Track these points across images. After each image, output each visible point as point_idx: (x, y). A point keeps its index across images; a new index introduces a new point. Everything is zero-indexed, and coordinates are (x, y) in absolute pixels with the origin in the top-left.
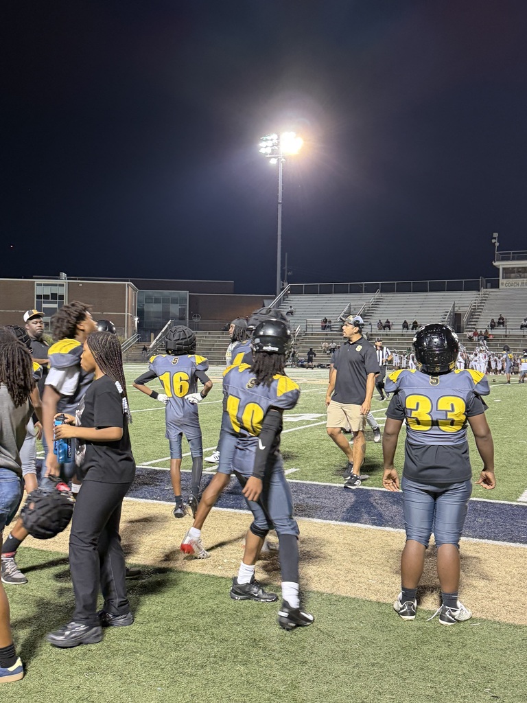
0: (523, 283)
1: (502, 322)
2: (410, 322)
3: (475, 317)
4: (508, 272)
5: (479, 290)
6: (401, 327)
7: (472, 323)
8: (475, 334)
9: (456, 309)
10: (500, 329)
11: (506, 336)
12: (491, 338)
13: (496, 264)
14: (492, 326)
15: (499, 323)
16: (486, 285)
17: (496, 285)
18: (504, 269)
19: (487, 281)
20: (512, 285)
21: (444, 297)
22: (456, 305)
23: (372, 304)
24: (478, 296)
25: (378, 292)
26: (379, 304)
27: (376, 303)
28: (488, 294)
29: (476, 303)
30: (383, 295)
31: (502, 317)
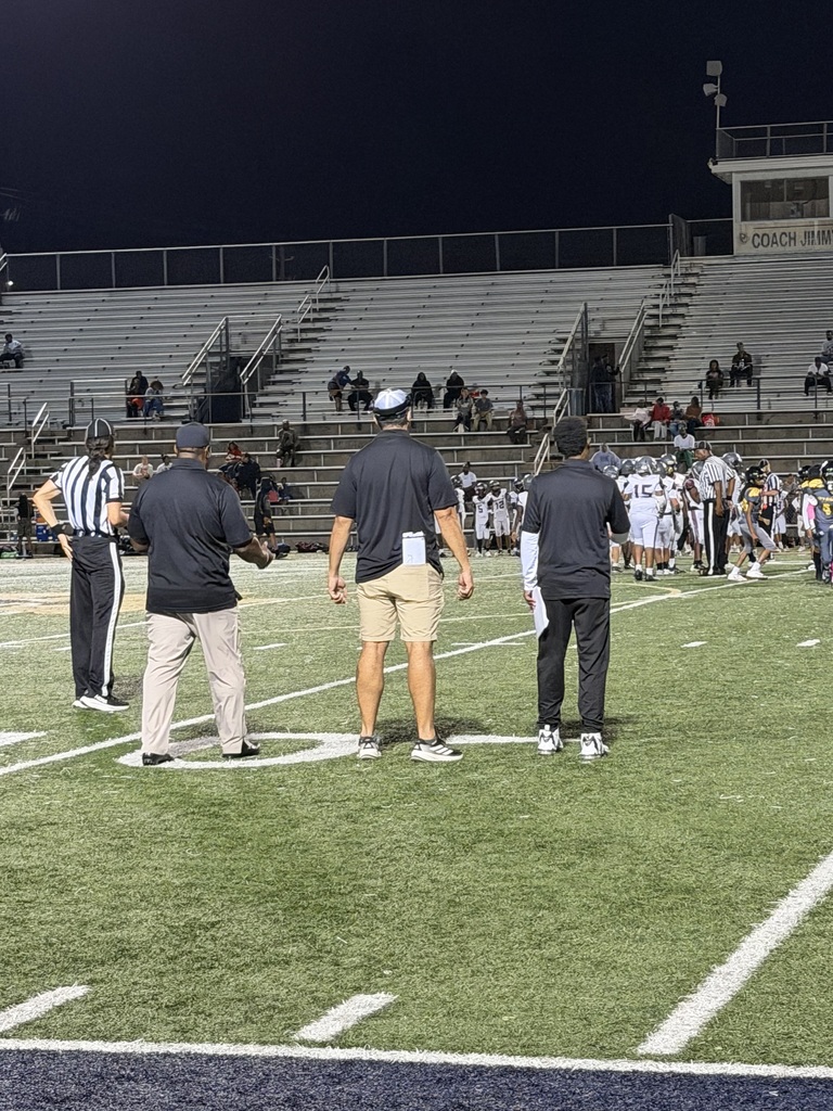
0: (809, 235)
1: (744, 370)
2: (437, 379)
3: (657, 354)
4: (762, 198)
5: (666, 263)
7: (648, 376)
8: (659, 413)
9: (593, 328)
10: (738, 393)
11: (759, 416)
13: (719, 168)
14: (714, 385)
15: (736, 374)
16: (691, 245)
17: (721, 243)
18: (745, 185)
19: (695, 231)
20: (773, 243)
21: (550, 287)
22: (591, 316)
23: (305, 321)
24: (664, 281)
25: (323, 277)
26: (327, 320)
27: (316, 316)
28: (696, 275)
29: (657, 306)
30: (343, 286)
31: (745, 353)
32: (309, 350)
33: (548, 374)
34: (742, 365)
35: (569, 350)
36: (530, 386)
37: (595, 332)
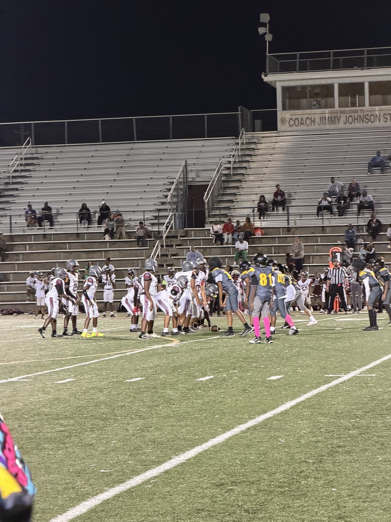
0: (323, 119)
2: (94, 207)
5: (236, 135)
7: (223, 205)
8: (228, 228)
9: (191, 175)
10: (278, 215)
12: (258, 234)
13: (268, 79)
15: (275, 204)
16: (254, 124)
17: (270, 124)
20: (301, 124)
21: (167, 151)
23: (15, 171)
24: (234, 147)
25: (28, 144)
26: (29, 170)
27: (22, 168)
28: (255, 143)
29: (230, 162)
30: (40, 150)
31: (281, 191)
32: (17, 189)
33: (163, 203)
34: (279, 198)
35: (175, 189)
36: (151, 211)
37: (193, 178)
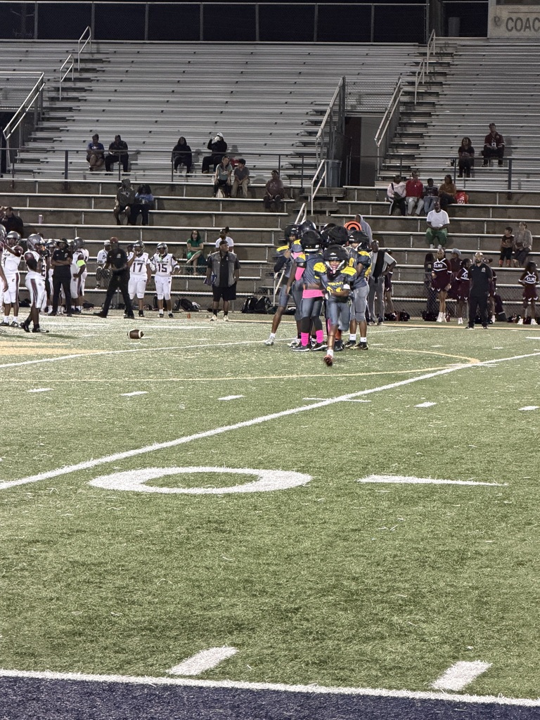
2: (198, 144)
3: (411, 130)
5: (421, 40)
6: (168, 161)
7: (402, 152)
8: (414, 189)
9: (351, 101)
10: (491, 172)
11: (509, 196)
12: (462, 201)
16: (446, 23)
17: (475, 24)
20: (526, 27)
21: (309, 59)
22: (349, 90)
23: (67, 80)
24: (419, 60)
25: (85, 37)
26: (88, 80)
27: (77, 75)
28: (451, 55)
29: (412, 84)
30: (103, 48)
31: (497, 134)
32: (70, 109)
33: (305, 144)
34: (494, 145)
35: (327, 122)
36: (287, 155)
37: (352, 106)
